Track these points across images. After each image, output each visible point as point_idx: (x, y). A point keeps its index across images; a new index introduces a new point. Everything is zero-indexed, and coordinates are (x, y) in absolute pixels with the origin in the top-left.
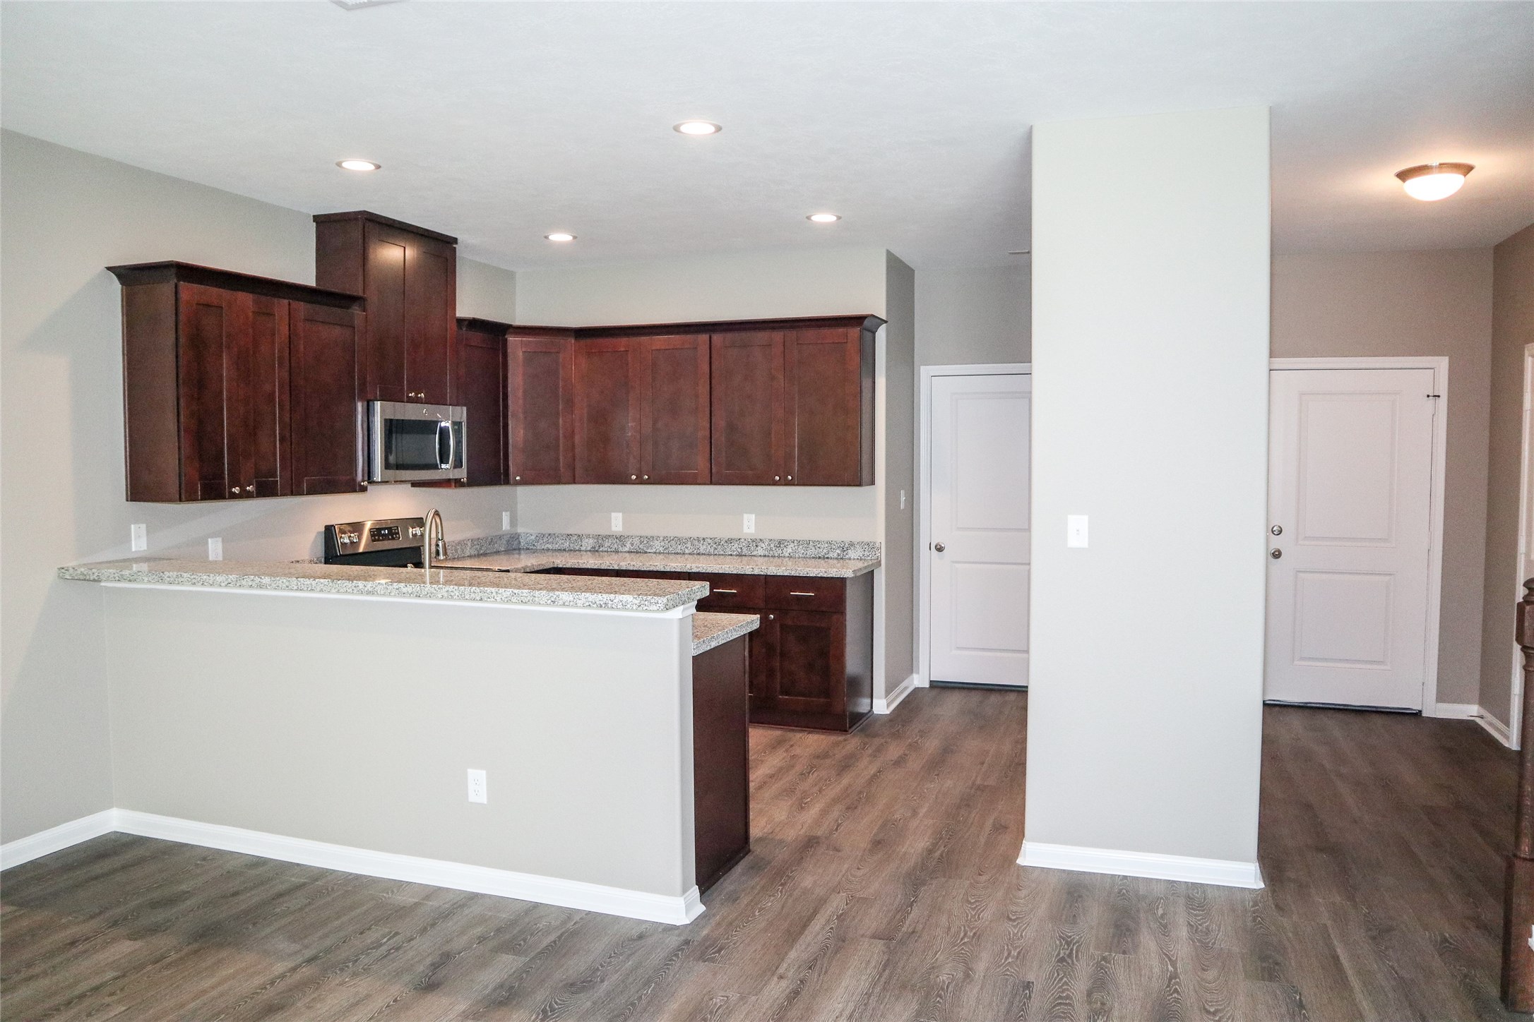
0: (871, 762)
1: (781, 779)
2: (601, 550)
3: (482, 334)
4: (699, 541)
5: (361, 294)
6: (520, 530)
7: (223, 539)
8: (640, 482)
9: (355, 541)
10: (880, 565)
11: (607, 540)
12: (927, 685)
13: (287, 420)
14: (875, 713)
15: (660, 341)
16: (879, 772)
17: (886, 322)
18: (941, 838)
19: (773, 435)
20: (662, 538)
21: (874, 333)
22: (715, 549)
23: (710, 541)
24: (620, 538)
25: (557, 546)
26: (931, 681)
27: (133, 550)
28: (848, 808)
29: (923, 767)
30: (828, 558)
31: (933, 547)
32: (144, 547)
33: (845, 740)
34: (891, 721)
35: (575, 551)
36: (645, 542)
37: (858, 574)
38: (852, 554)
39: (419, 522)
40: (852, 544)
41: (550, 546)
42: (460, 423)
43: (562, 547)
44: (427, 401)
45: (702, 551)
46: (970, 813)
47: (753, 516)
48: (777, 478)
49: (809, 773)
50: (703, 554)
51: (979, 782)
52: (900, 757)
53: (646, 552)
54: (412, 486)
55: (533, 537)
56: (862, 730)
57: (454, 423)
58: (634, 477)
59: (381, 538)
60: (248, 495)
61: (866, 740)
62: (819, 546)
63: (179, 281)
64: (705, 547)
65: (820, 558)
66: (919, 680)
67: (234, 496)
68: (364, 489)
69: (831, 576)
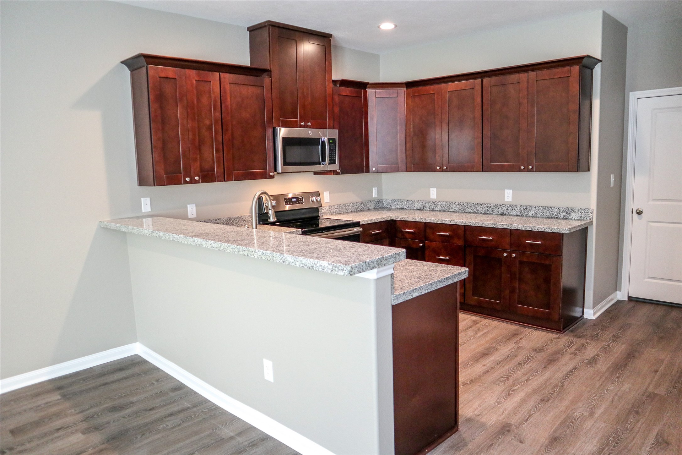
0: (571, 359)
1: (503, 367)
2: (425, 209)
3: (349, 89)
4: (478, 205)
5: (268, 68)
6: (384, 197)
7: (196, 205)
8: (442, 170)
9: (274, 205)
10: (592, 224)
11: (428, 204)
12: (626, 299)
13: (220, 139)
14: (585, 318)
15: (452, 86)
16: (575, 368)
17: (601, 61)
18: (607, 445)
19: (520, 141)
20: (457, 203)
21: (592, 69)
22: (488, 210)
23: (485, 206)
24: (435, 203)
25: (402, 206)
26: (629, 297)
27: (143, 211)
28: (542, 400)
29: (608, 369)
30: (557, 218)
31: (634, 211)
32: (149, 210)
33: (558, 338)
34: (595, 325)
35: (411, 209)
36: (448, 205)
37: (572, 231)
38: (573, 216)
39: (317, 194)
40: (573, 210)
41: (398, 207)
42: (334, 140)
43: (405, 207)
44: (313, 127)
45: (480, 211)
46: (638, 421)
47: (511, 191)
48: (523, 167)
49: (524, 363)
50: (480, 213)
51: (651, 389)
52: (594, 357)
53: (448, 211)
54: (314, 174)
55: (390, 201)
56: (572, 331)
57: (329, 139)
58: (438, 168)
59: (291, 203)
60: (197, 182)
61: (574, 339)
62: (551, 210)
63: (148, 64)
64: (482, 209)
65: (552, 218)
66: (621, 295)
67: (186, 183)
68: (272, 177)
69: (553, 231)
